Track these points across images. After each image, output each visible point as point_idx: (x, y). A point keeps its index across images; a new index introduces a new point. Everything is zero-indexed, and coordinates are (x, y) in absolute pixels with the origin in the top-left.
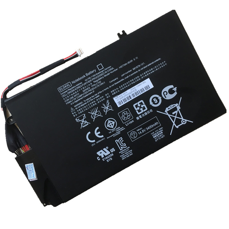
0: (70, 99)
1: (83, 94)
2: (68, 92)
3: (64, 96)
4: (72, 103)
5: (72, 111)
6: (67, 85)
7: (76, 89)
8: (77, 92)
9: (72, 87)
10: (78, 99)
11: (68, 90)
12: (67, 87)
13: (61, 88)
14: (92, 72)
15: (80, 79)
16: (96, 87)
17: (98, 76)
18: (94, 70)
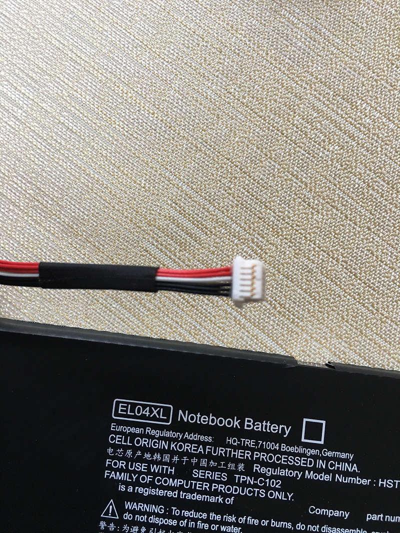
0: (131, 467)
1: (187, 485)
3: (118, 441)
4: (127, 488)
7: (176, 446)
8: (172, 457)
10: (157, 490)
12: (151, 416)
13: (128, 406)
14: (274, 428)
15: (217, 421)
16: (250, 493)
17: (284, 458)
18: (283, 426)
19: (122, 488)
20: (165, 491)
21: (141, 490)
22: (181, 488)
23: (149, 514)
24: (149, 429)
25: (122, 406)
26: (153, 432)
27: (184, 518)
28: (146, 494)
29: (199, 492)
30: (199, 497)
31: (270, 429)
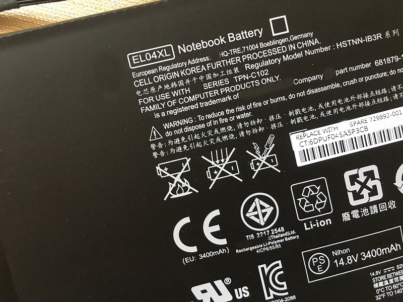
0: (158, 99)
1: (202, 97)
2: (158, 74)
3: (142, 84)
4: (160, 115)
5: (153, 137)
6: (161, 54)
7: (185, 72)
8: (185, 81)
9: (174, 62)
10: (183, 108)
11: (161, 68)
12: (159, 57)
13: (139, 56)
14: (251, 34)
15: (208, 44)
16: (248, 86)
17: (265, 52)
18: (256, 30)
19: (157, 116)
20: (189, 107)
21: (171, 112)
22: (199, 100)
23: (183, 127)
24: (160, 68)
25: (135, 58)
26: (165, 68)
27: (208, 120)
28: (176, 113)
29: (213, 99)
30: (214, 102)
31: (248, 36)
